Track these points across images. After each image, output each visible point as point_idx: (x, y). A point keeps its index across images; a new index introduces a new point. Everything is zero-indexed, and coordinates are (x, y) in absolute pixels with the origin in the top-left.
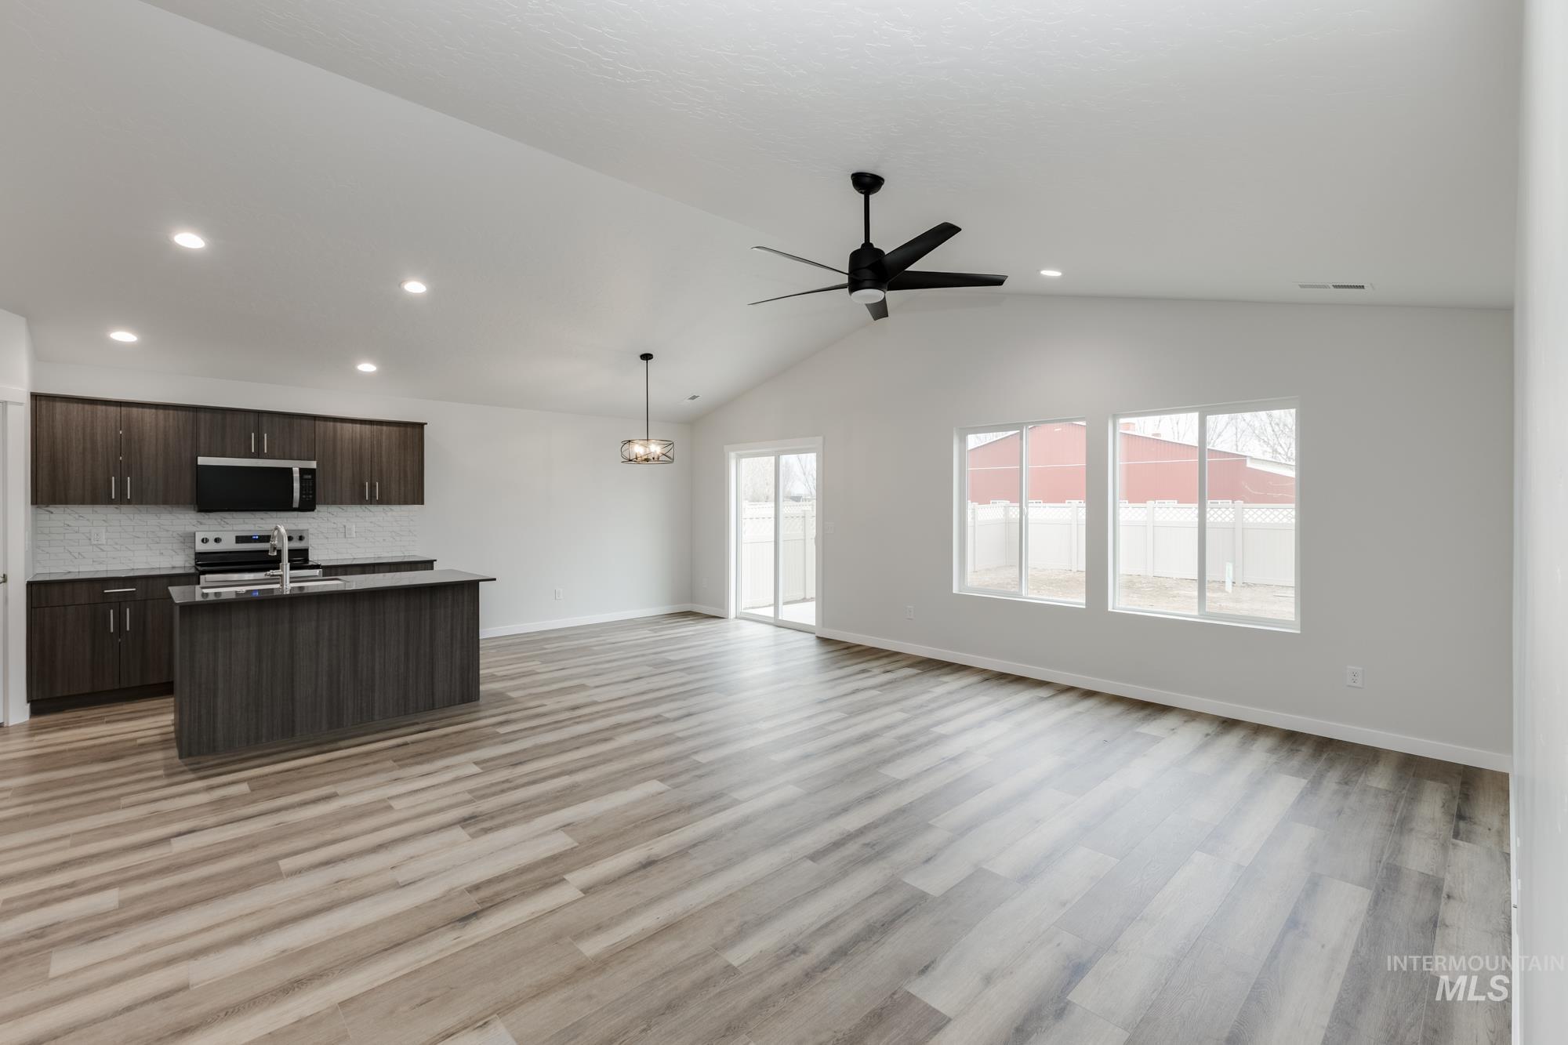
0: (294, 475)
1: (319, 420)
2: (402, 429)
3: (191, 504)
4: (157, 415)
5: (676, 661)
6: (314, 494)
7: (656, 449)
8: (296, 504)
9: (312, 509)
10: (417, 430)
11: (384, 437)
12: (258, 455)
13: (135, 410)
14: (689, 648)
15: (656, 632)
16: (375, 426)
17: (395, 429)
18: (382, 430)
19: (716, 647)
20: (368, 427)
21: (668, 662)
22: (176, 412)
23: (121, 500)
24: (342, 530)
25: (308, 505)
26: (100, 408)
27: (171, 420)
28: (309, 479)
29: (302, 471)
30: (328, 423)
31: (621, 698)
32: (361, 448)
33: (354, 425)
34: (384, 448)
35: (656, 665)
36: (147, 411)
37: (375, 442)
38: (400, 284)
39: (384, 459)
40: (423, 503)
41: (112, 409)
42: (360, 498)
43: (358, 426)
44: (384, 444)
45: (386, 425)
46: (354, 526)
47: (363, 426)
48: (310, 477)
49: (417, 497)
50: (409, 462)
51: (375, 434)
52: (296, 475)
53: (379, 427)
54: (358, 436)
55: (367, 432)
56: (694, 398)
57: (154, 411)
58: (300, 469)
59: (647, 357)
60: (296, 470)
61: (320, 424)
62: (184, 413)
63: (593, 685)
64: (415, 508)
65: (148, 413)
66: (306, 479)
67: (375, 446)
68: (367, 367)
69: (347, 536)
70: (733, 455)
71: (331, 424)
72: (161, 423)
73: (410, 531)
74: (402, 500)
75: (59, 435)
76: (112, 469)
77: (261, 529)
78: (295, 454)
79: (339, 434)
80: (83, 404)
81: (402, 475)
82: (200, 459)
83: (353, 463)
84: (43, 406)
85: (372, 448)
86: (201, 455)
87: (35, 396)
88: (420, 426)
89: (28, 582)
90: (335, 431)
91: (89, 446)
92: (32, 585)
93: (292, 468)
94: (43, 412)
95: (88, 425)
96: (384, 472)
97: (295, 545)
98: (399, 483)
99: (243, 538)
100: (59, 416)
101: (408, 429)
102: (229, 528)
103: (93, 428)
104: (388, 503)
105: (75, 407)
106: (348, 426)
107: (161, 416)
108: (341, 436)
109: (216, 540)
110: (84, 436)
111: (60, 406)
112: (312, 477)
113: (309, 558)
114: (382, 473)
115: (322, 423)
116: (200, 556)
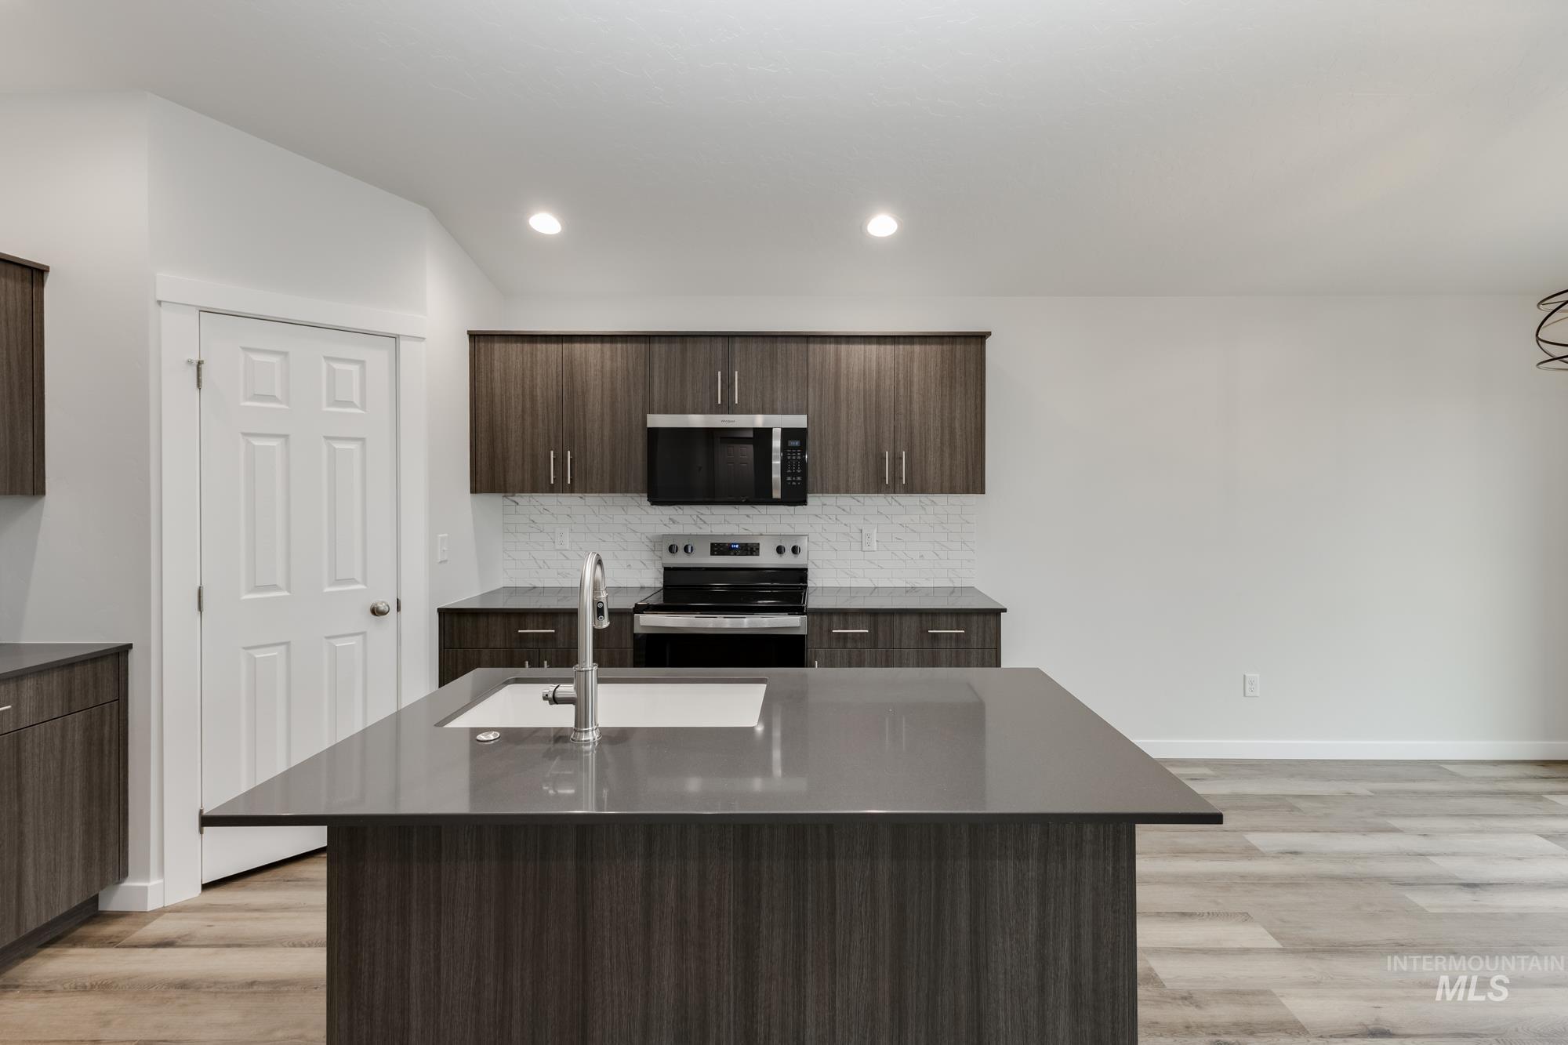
0: (774, 441)
1: (814, 342)
2: (946, 347)
4: (602, 352)
6: (804, 475)
8: (777, 494)
9: (803, 502)
10: (973, 348)
11: (916, 365)
12: (727, 408)
13: (578, 347)
16: (901, 347)
17: (933, 349)
18: (913, 352)
20: (888, 349)
22: (624, 345)
24: (858, 537)
25: (795, 496)
26: (541, 347)
27: (619, 359)
28: (794, 449)
29: (787, 434)
30: (827, 346)
32: (878, 386)
33: (868, 347)
34: (915, 388)
37: (901, 376)
39: (916, 407)
41: (553, 348)
42: (878, 482)
43: (874, 347)
44: (915, 379)
45: (920, 343)
46: (875, 531)
47: (882, 347)
48: (797, 443)
49: (974, 482)
50: (958, 411)
51: (901, 361)
52: (777, 444)
53: (908, 347)
54: (874, 364)
55: (888, 358)
57: (599, 346)
58: (783, 430)
60: (777, 434)
61: (815, 348)
62: (634, 345)
64: (972, 499)
65: (593, 348)
66: (790, 449)
67: (902, 382)
68: (882, 226)
69: (865, 548)
71: (831, 348)
72: (608, 363)
73: (963, 542)
74: (947, 484)
75: (498, 391)
76: (552, 439)
77: (746, 533)
78: (779, 405)
79: (843, 365)
80: (523, 342)
81: (947, 437)
82: (650, 417)
83: (865, 417)
84: (482, 351)
85: (896, 388)
86: (652, 412)
87: (474, 336)
88: (979, 339)
89: (439, 610)
90: (838, 360)
91: (528, 405)
92: (444, 614)
93: (771, 429)
94: (482, 358)
95: (528, 373)
96: (916, 432)
97: (788, 561)
98: (942, 451)
99: (718, 549)
100: (496, 364)
101: (958, 347)
102: (706, 530)
103: (533, 378)
104: (923, 490)
105: (514, 348)
106: (858, 349)
107: (608, 354)
108: (848, 368)
109: (686, 549)
110: (523, 391)
111: (496, 347)
112: (801, 445)
113: (809, 584)
114: (912, 434)
115: (819, 346)
116: (669, 573)
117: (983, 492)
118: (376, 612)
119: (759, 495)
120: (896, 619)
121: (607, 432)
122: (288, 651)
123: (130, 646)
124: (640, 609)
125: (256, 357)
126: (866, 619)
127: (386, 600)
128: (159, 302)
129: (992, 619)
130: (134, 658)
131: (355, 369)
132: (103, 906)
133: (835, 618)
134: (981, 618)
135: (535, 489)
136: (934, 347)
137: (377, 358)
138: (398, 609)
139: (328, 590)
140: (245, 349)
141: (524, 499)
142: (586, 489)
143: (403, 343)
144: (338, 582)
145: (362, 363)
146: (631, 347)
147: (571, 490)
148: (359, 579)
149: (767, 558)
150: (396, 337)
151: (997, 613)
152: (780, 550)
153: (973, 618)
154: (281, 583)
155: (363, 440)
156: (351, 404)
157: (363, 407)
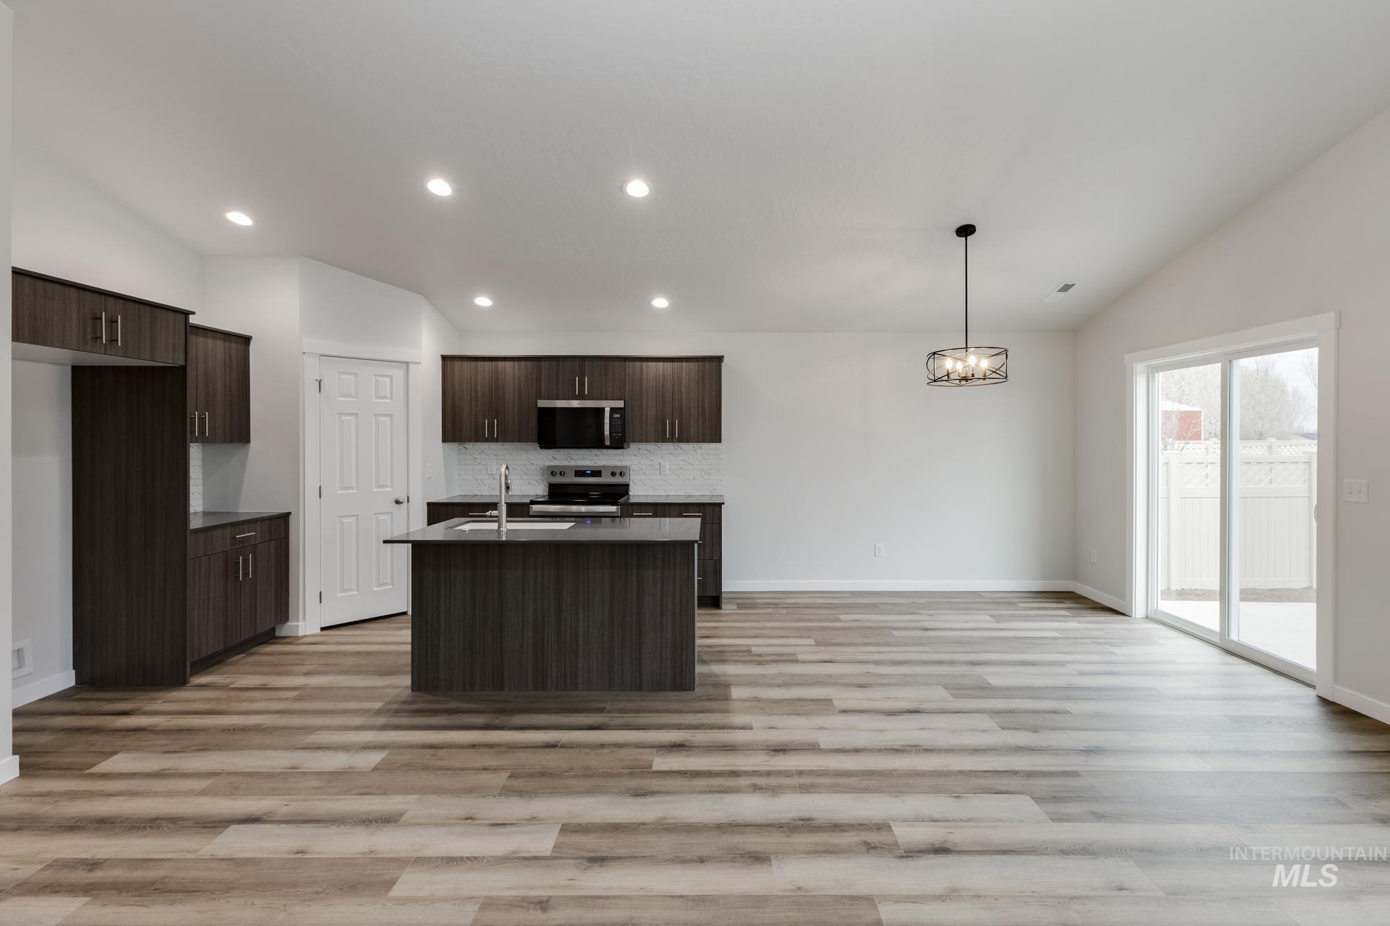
0: (606, 415)
1: (629, 361)
2: (701, 364)
3: (535, 442)
4: (514, 366)
5: (995, 688)
6: (623, 432)
7: (979, 362)
8: (607, 443)
9: (625, 447)
10: (715, 364)
11: (684, 373)
12: (581, 397)
13: (500, 363)
14: (1032, 664)
15: (998, 622)
16: (676, 363)
17: (693, 365)
18: (682, 366)
19: (1082, 674)
20: (669, 364)
21: (982, 688)
22: (526, 363)
23: (490, 439)
24: (658, 467)
25: (619, 443)
26: (480, 363)
27: (523, 370)
28: (618, 418)
29: (613, 410)
30: (636, 363)
31: (857, 751)
32: (663, 385)
33: (658, 363)
34: (684, 385)
35: (958, 689)
36: (508, 363)
37: (676, 379)
38: (622, 188)
39: (684, 396)
40: (720, 442)
41: (487, 364)
42: (662, 436)
43: (661, 364)
44: (683, 381)
45: (686, 361)
46: (667, 463)
47: (666, 364)
48: (618, 415)
49: (714, 435)
50: (706, 399)
51: (676, 371)
52: (607, 415)
53: (679, 363)
54: (661, 374)
55: (669, 370)
56: (1066, 288)
57: (512, 363)
58: (611, 408)
59: (966, 231)
60: (607, 410)
61: (629, 364)
62: (531, 363)
63: (839, 705)
66: (616, 418)
67: (676, 383)
68: (660, 303)
69: (662, 473)
70: (1140, 368)
71: (638, 364)
72: (517, 372)
73: (718, 470)
74: (701, 438)
75: (457, 388)
76: (487, 413)
77: (595, 465)
78: (609, 395)
79: (644, 373)
80: (470, 361)
81: (701, 412)
82: (539, 401)
83: (656, 401)
84: (449, 365)
85: (673, 385)
86: (541, 399)
87: (444, 358)
88: (720, 359)
89: (428, 503)
90: (642, 371)
91: (473, 395)
92: (430, 505)
93: (604, 408)
94: (449, 370)
95: (473, 377)
96: (684, 408)
97: (617, 480)
98: (698, 420)
99: (580, 473)
100: (456, 372)
101: (707, 363)
102: (573, 463)
103: (476, 380)
104: (688, 441)
105: (466, 364)
106: (653, 365)
107: (517, 367)
108: (647, 375)
109: (561, 474)
110: (471, 387)
111: (457, 364)
112: (621, 416)
113: (631, 493)
114: (681, 410)
115: (631, 363)
116: (552, 487)
118: (397, 502)
119: (598, 444)
120: (667, 508)
121: (518, 410)
122: (357, 518)
123: (290, 513)
124: (533, 502)
125: (344, 377)
126: (652, 508)
127: (402, 497)
128: (304, 353)
129: (717, 508)
130: (292, 519)
131: (388, 380)
132: (278, 634)
133: (635, 508)
134: (712, 508)
135: (477, 441)
136: (694, 364)
137: (398, 374)
138: (408, 501)
139: (375, 490)
140: (339, 372)
141: (470, 446)
142: (505, 440)
143: (410, 366)
144: (380, 486)
145: (391, 377)
146: (529, 364)
147: (497, 440)
148: (390, 485)
149: (606, 479)
150: (407, 363)
151: (720, 505)
152: (613, 474)
153: (708, 508)
154: (354, 486)
155: (391, 416)
156: (385, 397)
157: (391, 399)
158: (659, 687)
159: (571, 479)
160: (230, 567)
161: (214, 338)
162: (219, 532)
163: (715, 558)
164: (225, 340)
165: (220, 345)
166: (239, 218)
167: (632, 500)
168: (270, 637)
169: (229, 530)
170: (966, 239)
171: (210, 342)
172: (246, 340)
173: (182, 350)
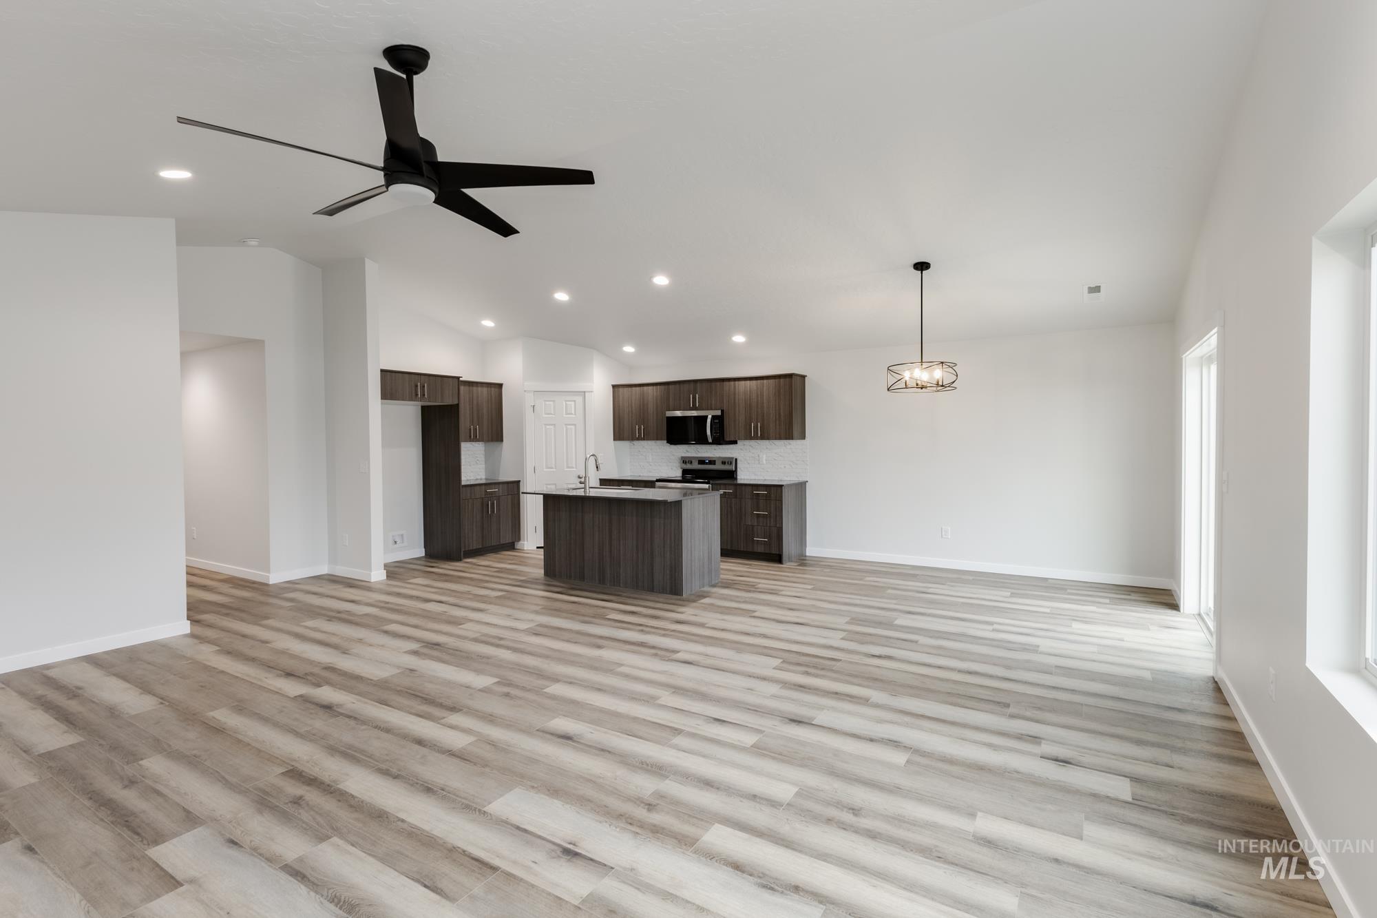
2: (777, 380)
4: (653, 389)
6: (724, 434)
8: (710, 440)
9: (728, 443)
10: (788, 380)
11: (765, 388)
12: (695, 408)
13: (645, 388)
16: (759, 381)
17: (771, 381)
18: (764, 383)
20: (754, 382)
22: (659, 387)
23: (640, 438)
24: (757, 458)
25: (722, 441)
26: (634, 389)
27: (659, 392)
28: (716, 423)
29: (714, 417)
32: (750, 399)
33: (747, 382)
34: (765, 397)
36: (650, 387)
37: (759, 394)
38: (650, 281)
39: (765, 405)
41: (638, 389)
42: (750, 436)
43: (749, 382)
44: (765, 394)
45: (767, 379)
46: (765, 456)
48: (717, 421)
49: (800, 434)
50: (781, 406)
51: (759, 387)
52: (709, 421)
53: (762, 381)
54: (749, 389)
55: (754, 386)
56: (1095, 290)
57: (652, 387)
58: (713, 416)
59: (922, 266)
60: (710, 417)
64: (806, 442)
65: (650, 388)
66: (714, 423)
67: (759, 396)
68: (739, 339)
71: (732, 383)
72: (655, 394)
73: (803, 461)
74: (778, 436)
75: (621, 405)
76: (637, 421)
77: (709, 456)
78: (713, 408)
79: (737, 390)
80: (629, 387)
81: (777, 417)
82: (667, 412)
83: (745, 410)
84: (617, 391)
85: (757, 398)
86: (669, 410)
87: (614, 386)
88: (803, 376)
89: (600, 478)
90: (735, 387)
91: (630, 410)
92: (602, 479)
93: (707, 416)
94: (617, 394)
95: (630, 398)
96: (765, 415)
97: (727, 467)
98: (776, 423)
99: (702, 462)
100: (621, 396)
101: (782, 380)
102: (698, 455)
103: (632, 400)
104: (768, 439)
105: (626, 389)
106: (743, 383)
108: (739, 390)
109: (688, 462)
110: (629, 405)
111: (621, 390)
112: (719, 422)
113: (738, 477)
114: (763, 416)
115: (727, 383)
116: (685, 472)
117: (804, 439)
118: (579, 477)
119: (702, 440)
120: (744, 487)
121: (655, 418)
123: (520, 480)
125: (548, 403)
126: (732, 487)
127: (582, 474)
128: (525, 391)
129: (779, 488)
130: (521, 483)
131: (573, 403)
132: (516, 547)
133: (741, 488)
134: (775, 488)
135: (632, 440)
137: (579, 399)
139: (566, 470)
140: (544, 401)
142: (648, 439)
143: (586, 394)
144: (568, 467)
145: (575, 401)
146: (663, 387)
147: (644, 439)
148: (575, 467)
149: (719, 466)
150: (584, 392)
151: (782, 486)
152: (724, 463)
153: (772, 488)
154: (553, 466)
155: (575, 425)
156: (572, 414)
157: (575, 414)
158: (663, 591)
159: (696, 466)
160: (484, 506)
161: (482, 386)
162: (478, 487)
163: (778, 526)
164: (488, 387)
165: (485, 390)
166: (488, 323)
167: (739, 481)
168: (511, 546)
169: (483, 487)
170: (922, 273)
171: (480, 389)
172: (500, 386)
173: (456, 396)
